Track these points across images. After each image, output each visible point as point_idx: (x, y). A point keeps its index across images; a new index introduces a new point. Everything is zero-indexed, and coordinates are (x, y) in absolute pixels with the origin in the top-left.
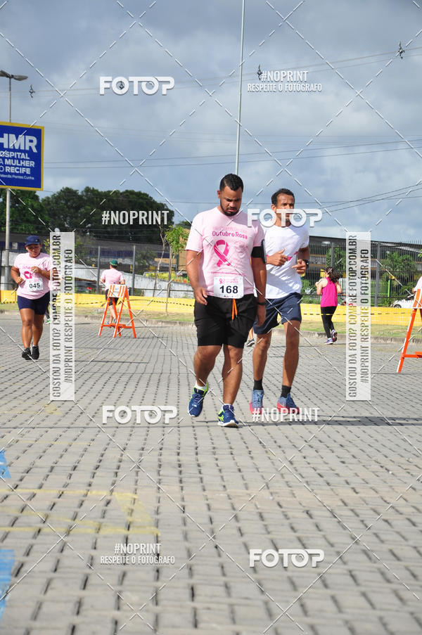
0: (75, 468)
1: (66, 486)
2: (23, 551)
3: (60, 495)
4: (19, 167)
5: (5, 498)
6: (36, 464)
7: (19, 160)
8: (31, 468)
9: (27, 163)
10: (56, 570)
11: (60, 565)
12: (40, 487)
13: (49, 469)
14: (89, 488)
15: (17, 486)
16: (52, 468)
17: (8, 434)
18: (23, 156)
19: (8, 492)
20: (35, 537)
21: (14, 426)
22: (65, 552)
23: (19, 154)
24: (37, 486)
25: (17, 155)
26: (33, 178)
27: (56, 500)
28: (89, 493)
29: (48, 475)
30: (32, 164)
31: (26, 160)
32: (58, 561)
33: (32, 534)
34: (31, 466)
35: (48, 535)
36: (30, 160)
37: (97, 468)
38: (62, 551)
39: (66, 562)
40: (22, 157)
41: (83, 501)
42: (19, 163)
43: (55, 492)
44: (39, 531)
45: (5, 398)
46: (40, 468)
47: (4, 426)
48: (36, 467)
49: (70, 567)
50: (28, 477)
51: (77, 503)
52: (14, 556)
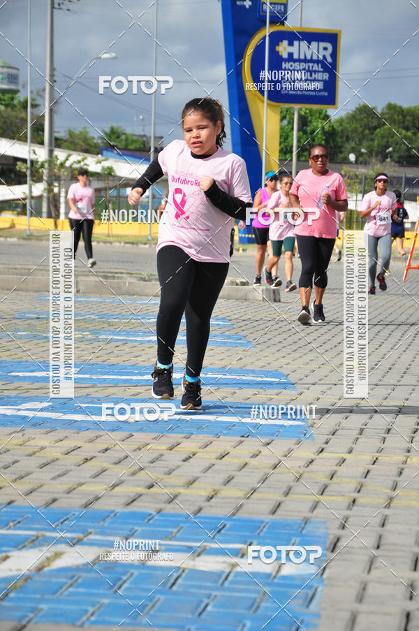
0: (389, 431)
1: (380, 451)
2: (337, 523)
3: (375, 462)
4: (311, 81)
5: (311, 463)
6: (342, 425)
7: (311, 72)
8: (337, 430)
9: (319, 76)
10: (378, 547)
11: (383, 541)
12: (350, 452)
13: (358, 431)
14: (408, 454)
15: (323, 449)
16: (362, 430)
17: (306, 391)
18: (316, 67)
19: (313, 456)
20: (349, 508)
21: (313, 382)
22: (387, 527)
23: (311, 65)
24: (346, 450)
25: (309, 67)
26: (326, 94)
27: (371, 467)
28: (409, 460)
29: (358, 438)
30: (326, 76)
31: (319, 72)
32: (380, 537)
33: (346, 505)
34: (337, 428)
35: (364, 506)
36: (323, 72)
37: (415, 433)
38: (383, 525)
39: (389, 538)
40: (314, 69)
41: (402, 469)
42: (311, 76)
43: (368, 458)
44: (354, 501)
45: (300, 350)
46: (348, 429)
47: (301, 382)
48: (343, 429)
49: (395, 544)
50: (334, 440)
51: (395, 471)
52: (327, 528)
